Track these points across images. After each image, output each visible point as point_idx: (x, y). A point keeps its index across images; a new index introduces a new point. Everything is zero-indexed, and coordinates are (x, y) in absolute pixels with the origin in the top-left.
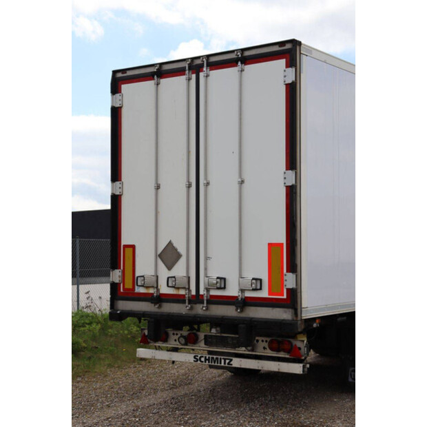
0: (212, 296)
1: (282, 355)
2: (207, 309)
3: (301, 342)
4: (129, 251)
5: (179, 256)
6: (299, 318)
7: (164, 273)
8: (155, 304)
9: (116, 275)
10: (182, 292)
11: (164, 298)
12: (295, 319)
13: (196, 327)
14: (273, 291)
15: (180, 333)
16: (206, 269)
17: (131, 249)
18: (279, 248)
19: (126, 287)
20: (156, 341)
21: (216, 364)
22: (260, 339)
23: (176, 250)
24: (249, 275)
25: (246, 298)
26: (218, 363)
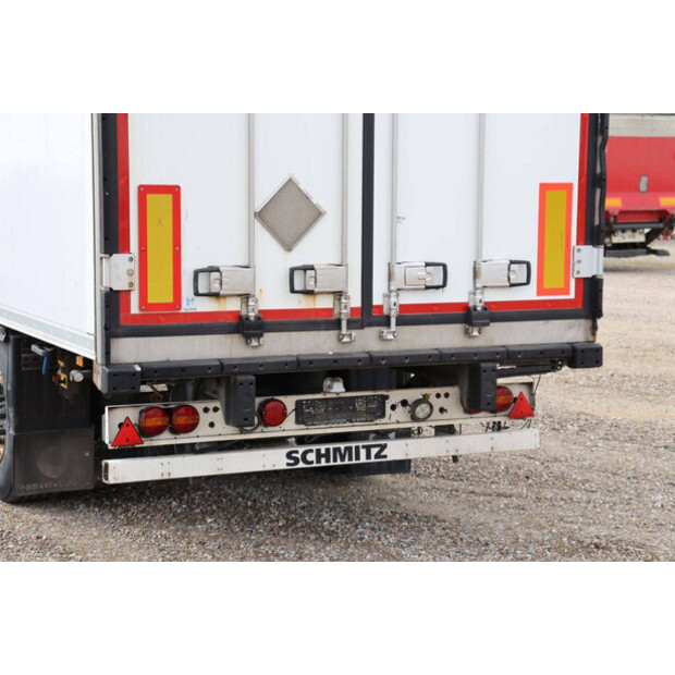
0: (403, 307)
5: (318, 214)
9: (117, 270)
10: (324, 303)
11: (271, 320)
14: (547, 285)
16: (395, 245)
17: (169, 197)
18: (564, 193)
19: (150, 301)
23: (308, 198)
25: (488, 305)
26: (350, 459)
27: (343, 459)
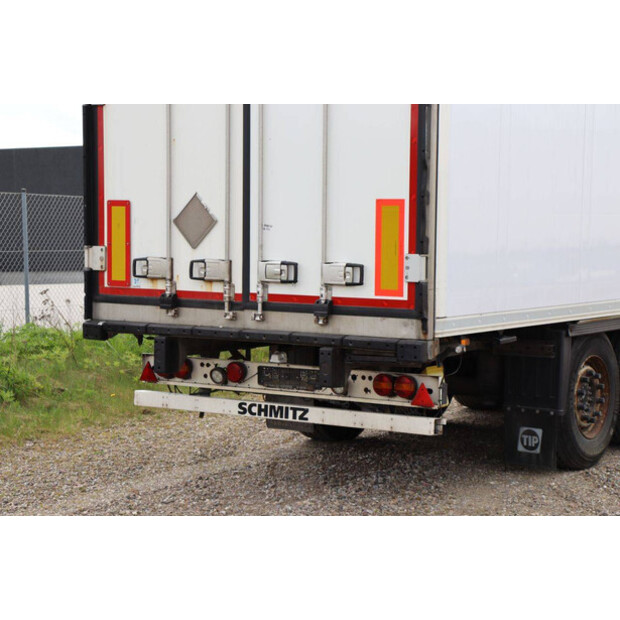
0: (271, 296)
1: (398, 402)
2: (263, 320)
3: (433, 381)
4: (119, 211)
5: (212, 222)
6: (430, 336)
7: (184, 254)
8: (168, 309)
9: (94, 257)
10: (217, 288)
11: (183, 298)
12: (422, 337)
13: (243, 352)
14: (384, 287)
15: (213, 362)
16: (261, 247)
17: (123, 208)
18: (397, 208)
19: (113, 278)
20: (170, 376)
21: (279, 418)
22: (359, 373)
23: (206, 210)
24: (341, 258)
25: (335, 300)
26: (281, 417)
27: (276, 416)
